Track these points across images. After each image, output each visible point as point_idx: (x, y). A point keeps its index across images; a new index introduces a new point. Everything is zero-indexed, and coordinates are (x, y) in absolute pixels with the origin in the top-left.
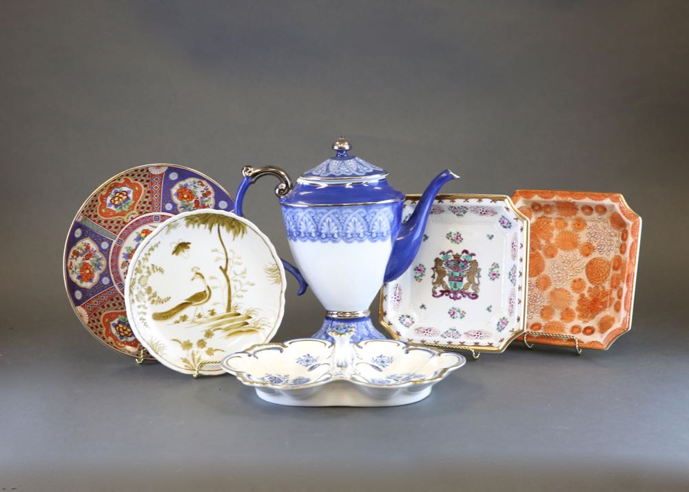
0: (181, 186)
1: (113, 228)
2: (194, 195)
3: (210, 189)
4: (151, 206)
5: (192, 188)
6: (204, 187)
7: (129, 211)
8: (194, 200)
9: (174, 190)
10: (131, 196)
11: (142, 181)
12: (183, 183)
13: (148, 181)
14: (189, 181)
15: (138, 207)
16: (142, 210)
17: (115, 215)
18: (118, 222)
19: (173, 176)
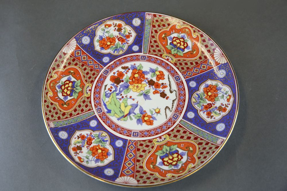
0: (102, 161)
1: (182, 131)
2: (90, 150)
3: (72, 153)
4: (138, 147)
5: (91, 157)
6: (78, 155)
7: (163, 145)
8: (92, 146)
9: (110, 158)
10: (159, 160)
11: (145, 173)
12: (100, 164)
13: (138, 172)
14: (93, 164)
15: (153, 147)
16: (148, 144)
17: (179, 144)
18: (175, 136)
19: (109, 172)
